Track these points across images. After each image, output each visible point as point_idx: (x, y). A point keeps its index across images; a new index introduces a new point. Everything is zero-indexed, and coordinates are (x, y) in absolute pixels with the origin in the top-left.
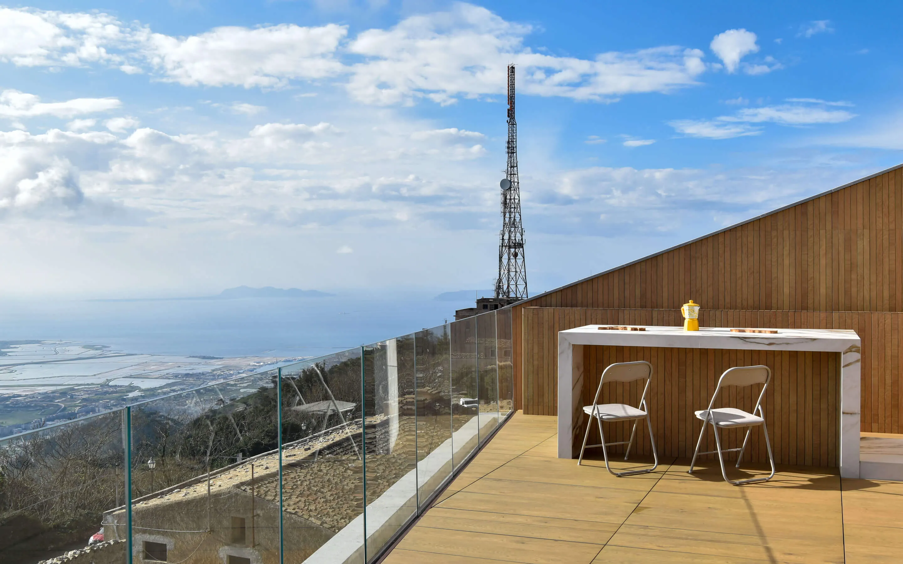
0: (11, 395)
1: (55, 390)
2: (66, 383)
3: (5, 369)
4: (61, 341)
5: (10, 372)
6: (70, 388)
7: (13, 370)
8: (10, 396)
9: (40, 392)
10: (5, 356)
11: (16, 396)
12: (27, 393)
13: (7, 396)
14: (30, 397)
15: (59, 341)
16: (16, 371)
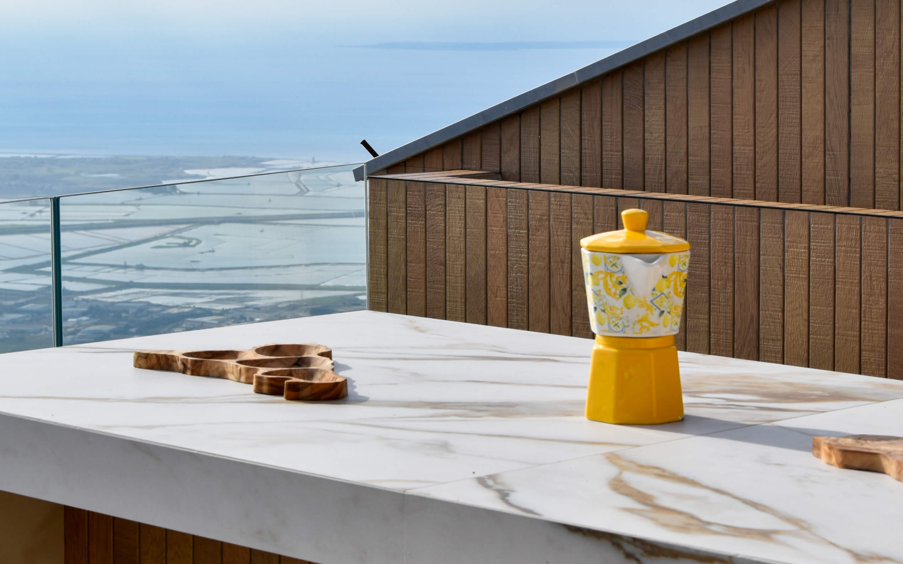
0: (186, 310)
1: (297, 301)
2: (330, 284)
3: (172, 234)
4: (314, 162)
5: (185, 245)
6: (342, 297)
7: (191, 240)
8: (184, 312)
9: (260, 303)
10: (170, 193)
11: (198, 312)
12: (227, 307)
13: (175, 311)
14: (233, 318)
15: (308, 161)
16: (199, 242)
